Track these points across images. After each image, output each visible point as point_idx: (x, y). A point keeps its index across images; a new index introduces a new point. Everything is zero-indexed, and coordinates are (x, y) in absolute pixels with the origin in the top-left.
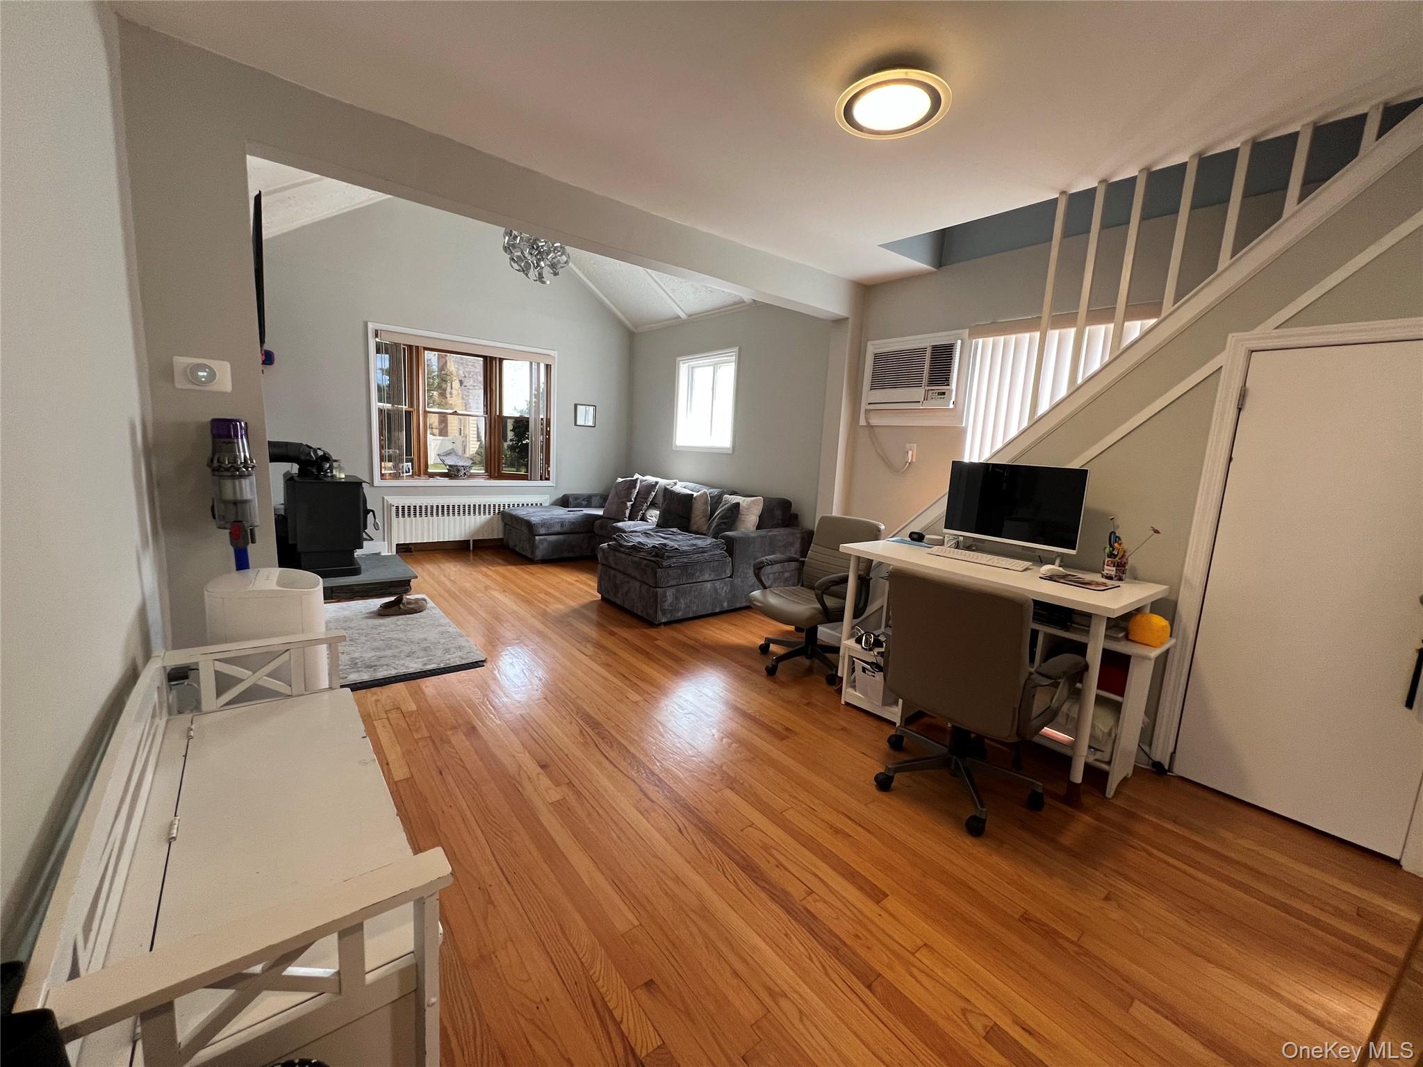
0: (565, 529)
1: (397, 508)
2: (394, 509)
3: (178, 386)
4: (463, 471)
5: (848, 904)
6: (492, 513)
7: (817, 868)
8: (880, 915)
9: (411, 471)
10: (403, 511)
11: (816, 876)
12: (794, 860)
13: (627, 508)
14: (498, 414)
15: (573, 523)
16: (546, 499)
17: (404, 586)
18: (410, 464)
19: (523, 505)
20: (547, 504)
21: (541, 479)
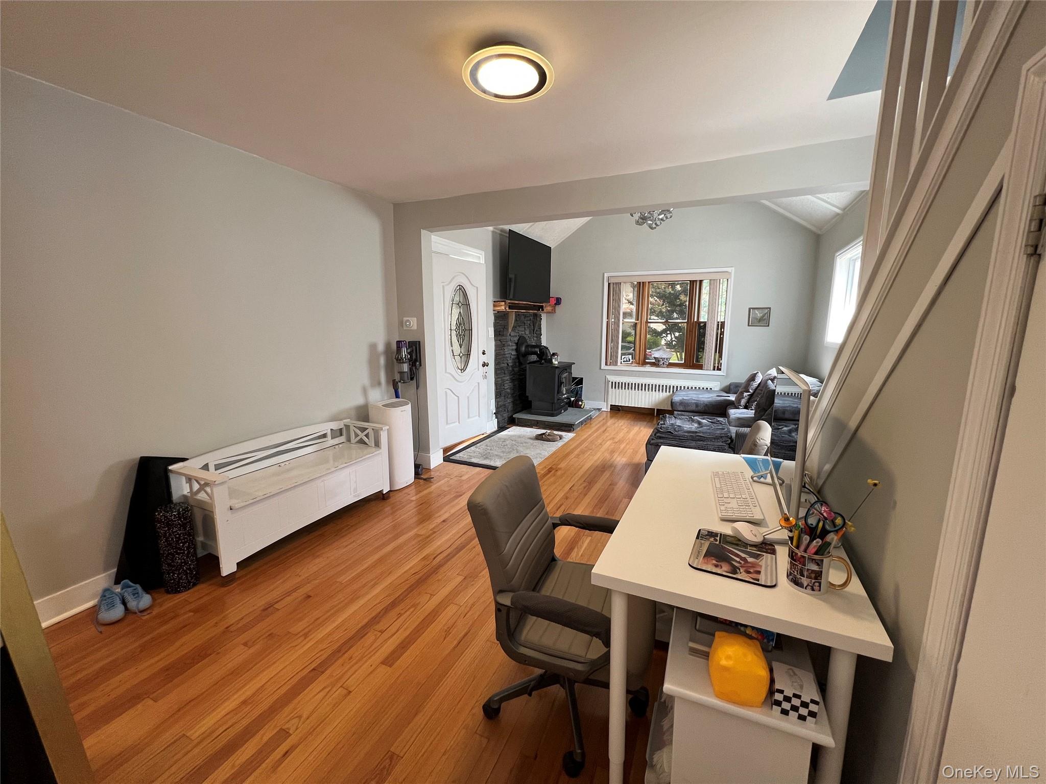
0: (699, 408)
1: (612, 382)
2: (610, 383)
3: (404, 329)
4: (662, 362)
5: (377, 649)
6: (671, 392)
7: (405, 629)
8: (371, 666)
9: (631, 360)
10: (616, 385)
11: (398, 630)
12: (408, 619)
13: (743, 398)
14: (695, 320)
15: (706, 405)
16: (716, 386)
17: (569, 427)
18: (631, 356)
19: (688, 388)
20: (717, 389)
21: (714, 370)
